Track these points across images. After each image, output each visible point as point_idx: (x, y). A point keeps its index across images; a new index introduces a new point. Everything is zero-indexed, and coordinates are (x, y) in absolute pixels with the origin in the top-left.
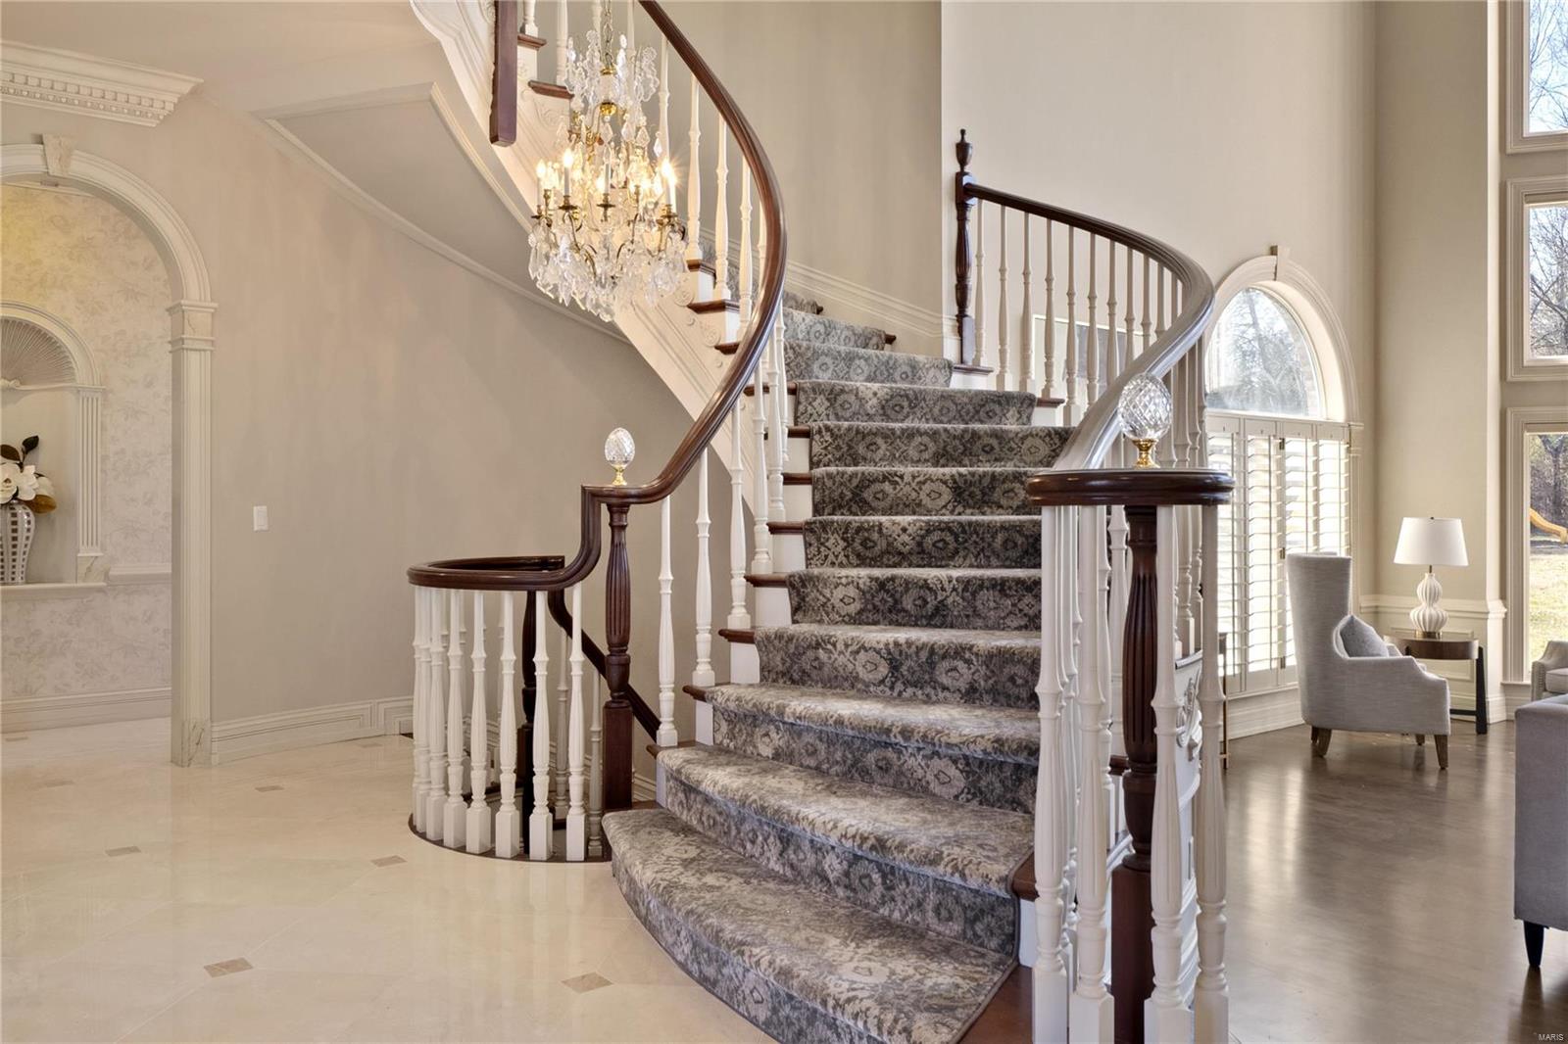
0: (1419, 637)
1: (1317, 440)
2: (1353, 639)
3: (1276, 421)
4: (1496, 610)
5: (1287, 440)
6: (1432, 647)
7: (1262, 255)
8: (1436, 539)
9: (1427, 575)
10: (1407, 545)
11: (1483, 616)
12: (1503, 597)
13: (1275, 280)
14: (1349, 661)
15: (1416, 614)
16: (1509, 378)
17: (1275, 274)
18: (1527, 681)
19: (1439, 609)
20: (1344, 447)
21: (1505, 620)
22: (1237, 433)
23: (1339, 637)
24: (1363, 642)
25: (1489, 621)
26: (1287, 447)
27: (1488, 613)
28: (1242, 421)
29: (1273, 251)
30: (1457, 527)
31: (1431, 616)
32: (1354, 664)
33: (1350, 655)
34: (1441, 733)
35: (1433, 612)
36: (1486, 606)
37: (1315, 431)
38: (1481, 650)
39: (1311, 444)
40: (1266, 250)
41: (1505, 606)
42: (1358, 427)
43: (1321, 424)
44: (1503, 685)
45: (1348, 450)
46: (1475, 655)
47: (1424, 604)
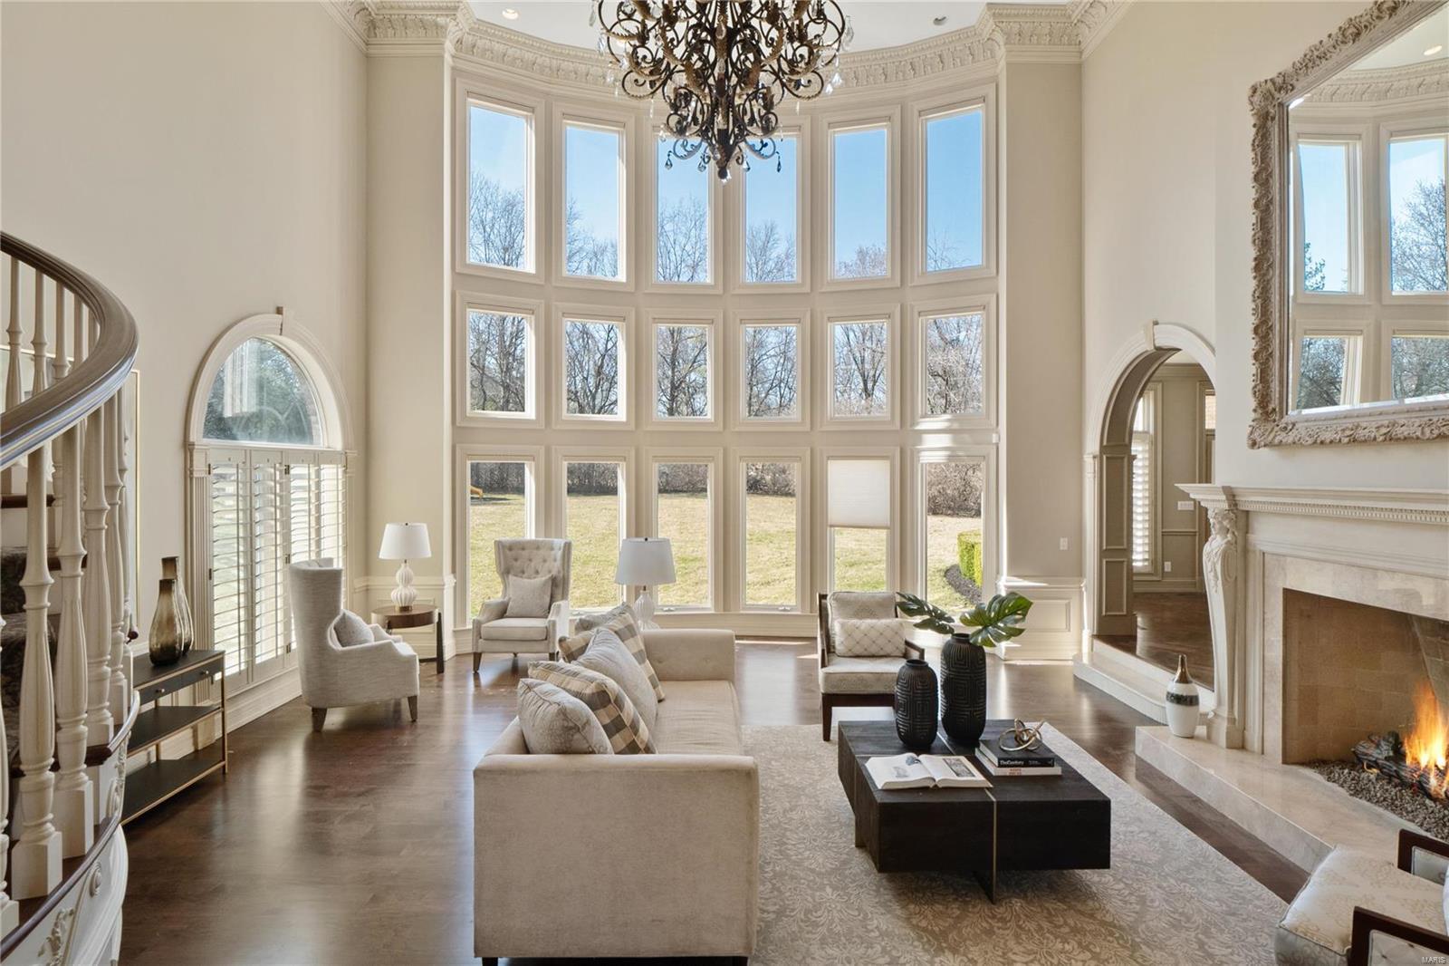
0: (397, 613)
1: (319, 466)
2: (345, 632)
3: (282, 451)
4: (449, 581)
5: (292, 466)
6: (406, 619)
7: (269, 313)
8: (409, 539)
9: (403, 565)
10: (388, 545)
11: (441, 588)
12: (454, 571)
13: (281, 334)
14: (342, 651)
15: (396, 594)
16: (458, 424)
17: (281, 329)
18: (470, 626)
19: (411, 591)
20: (341, 470)
21: (455, 588)
22: (244, 463)
23: (333, 631)
24: (353, 632)
25: (445, 591)
26: (292, 472)
27: (444, 585)
28: (248, 452)
29: (279, 311)
30: (424, 528)
31: (406, 594)
32: (344, 653)
33: (343, 646)
34: (413, 694)
35: (408, 592)
36: (443, 580)
37: (317, 459)
38: (440, 614)
39: (313, 470)
40: (273, 309)
41: (455, 577)
42: (353, 454)
43: (323, 452)
44: (454, 631)
45: (345, 472)
46: (436, 619)
47: (401, 587)
